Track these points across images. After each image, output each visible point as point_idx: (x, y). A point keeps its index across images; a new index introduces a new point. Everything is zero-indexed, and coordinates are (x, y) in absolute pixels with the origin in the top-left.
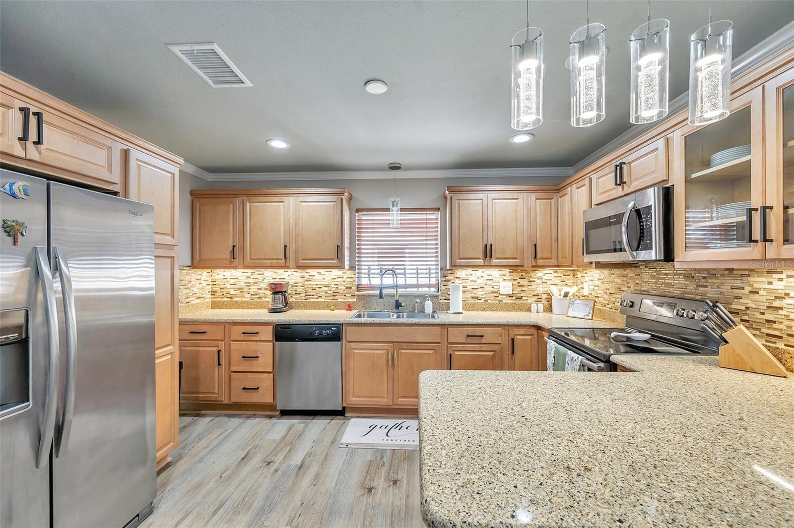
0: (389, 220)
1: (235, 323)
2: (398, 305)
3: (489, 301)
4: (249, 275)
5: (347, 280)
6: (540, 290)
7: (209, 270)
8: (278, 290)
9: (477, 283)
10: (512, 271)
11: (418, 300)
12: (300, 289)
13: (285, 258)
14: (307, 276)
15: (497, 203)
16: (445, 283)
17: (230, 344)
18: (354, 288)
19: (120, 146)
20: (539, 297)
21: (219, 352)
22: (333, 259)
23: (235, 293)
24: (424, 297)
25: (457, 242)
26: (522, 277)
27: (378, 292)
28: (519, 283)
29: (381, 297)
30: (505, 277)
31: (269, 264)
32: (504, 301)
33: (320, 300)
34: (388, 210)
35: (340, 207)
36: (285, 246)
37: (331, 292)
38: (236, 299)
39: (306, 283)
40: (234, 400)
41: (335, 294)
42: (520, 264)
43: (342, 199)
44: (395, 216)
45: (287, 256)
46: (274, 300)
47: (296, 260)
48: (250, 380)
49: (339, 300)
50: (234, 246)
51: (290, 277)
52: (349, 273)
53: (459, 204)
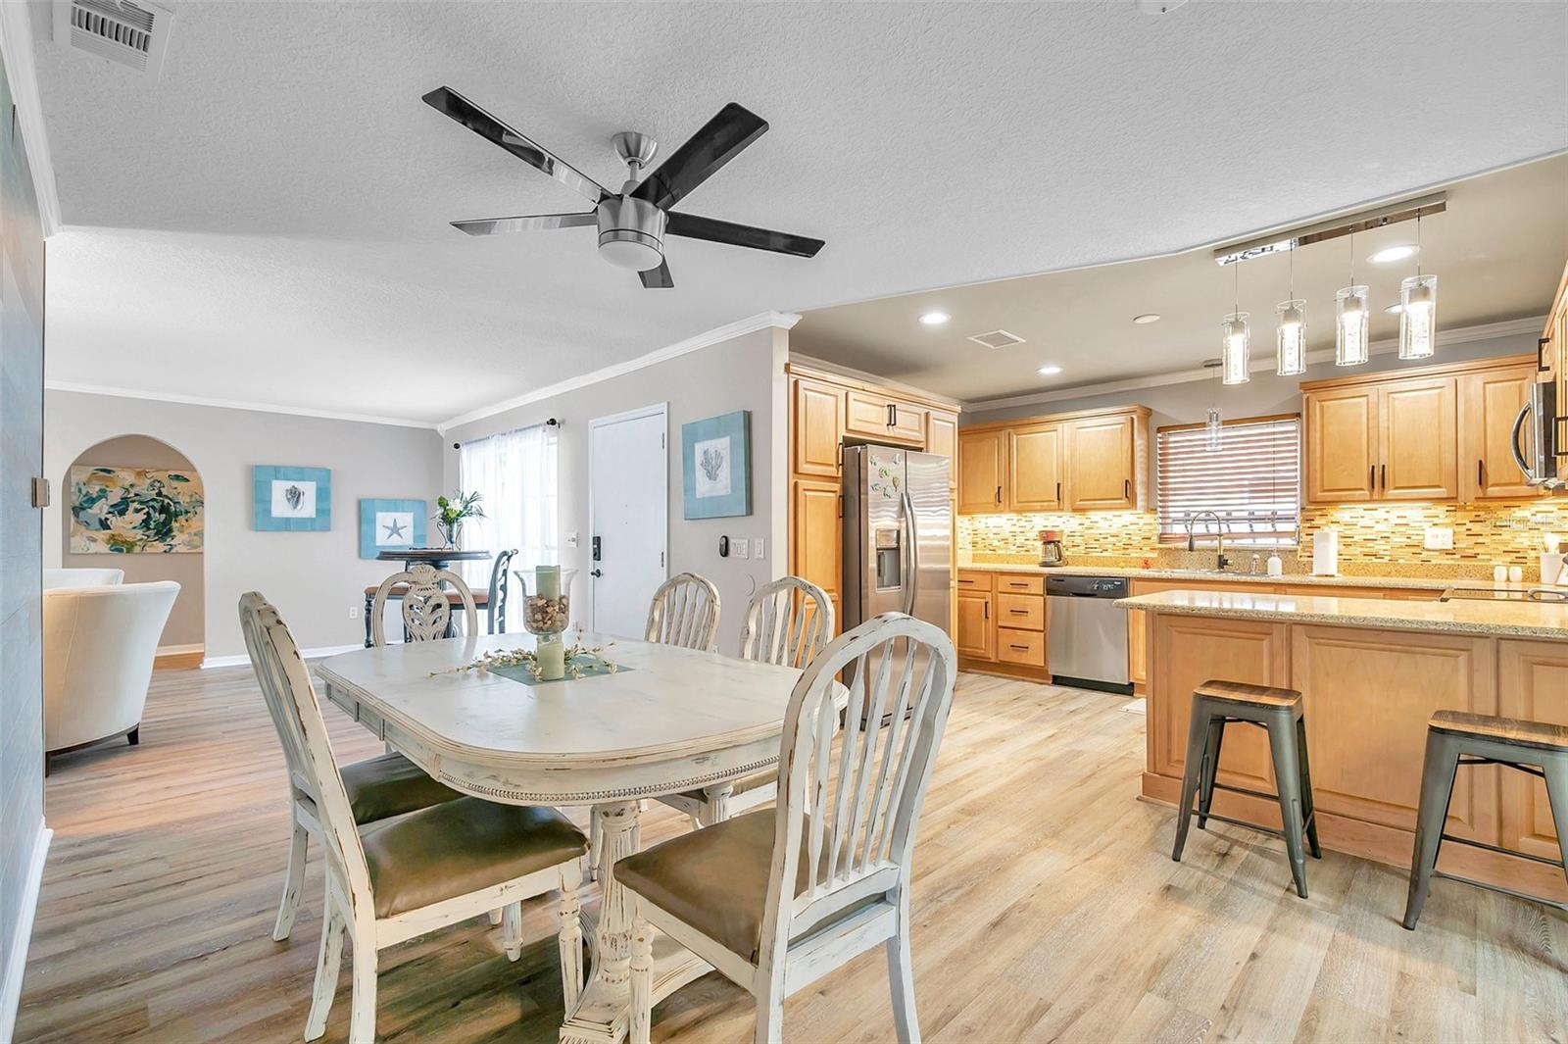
0: (1204, 440)
1: (1003, 573)
2: (1222, 563)
3: (1401, 561)
4: (1015, 522)
5: (1145, 527)
6: (1524, 541)
7: (969, 517)
8: (1049, 539)
9: (1375, 530)
10: (1453, 508)
11: (1256, 556)
12: (1078, 540)
13: (1059, 499)
14: (1087, 523)
15: (1398, 399)
16: (1310, 531)
17: (997, 596)
18: (1155, 539)
19: (923, 411)
20: (1518, 555)
21: (986, 603)
22: (1121, 499)
23: (998, 544)
24: (1267, 553)
25: (1318, 467)
26: (1477, 519)
27: (1186, 544)
28: (1468, 530)
29: (1191, 549)
30: (1436, 521)
31: (1039, 508)
32: (1434, 562)
33: (1105, 554)
34: (1204, 425)
35: (1130, 429)
36: (1059, 485)
37: (1121, 544)
38: (999, 552)
39: (1086, 532)
40: (1003, 657)
41: (1126, 547)
42: (1445, 496)
43: (1132, 419)
44: (1215, 433)
45: (1061, 497)
46: (1046, 551)
47: (1073, 501)
48: (1019, 638)
49: (1132, 555)
50: (999, 488)
51: (1064, 523)
52: (1148, 518)
53: (1322, 407)
